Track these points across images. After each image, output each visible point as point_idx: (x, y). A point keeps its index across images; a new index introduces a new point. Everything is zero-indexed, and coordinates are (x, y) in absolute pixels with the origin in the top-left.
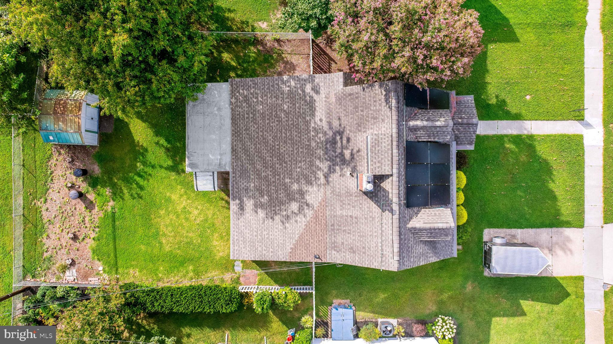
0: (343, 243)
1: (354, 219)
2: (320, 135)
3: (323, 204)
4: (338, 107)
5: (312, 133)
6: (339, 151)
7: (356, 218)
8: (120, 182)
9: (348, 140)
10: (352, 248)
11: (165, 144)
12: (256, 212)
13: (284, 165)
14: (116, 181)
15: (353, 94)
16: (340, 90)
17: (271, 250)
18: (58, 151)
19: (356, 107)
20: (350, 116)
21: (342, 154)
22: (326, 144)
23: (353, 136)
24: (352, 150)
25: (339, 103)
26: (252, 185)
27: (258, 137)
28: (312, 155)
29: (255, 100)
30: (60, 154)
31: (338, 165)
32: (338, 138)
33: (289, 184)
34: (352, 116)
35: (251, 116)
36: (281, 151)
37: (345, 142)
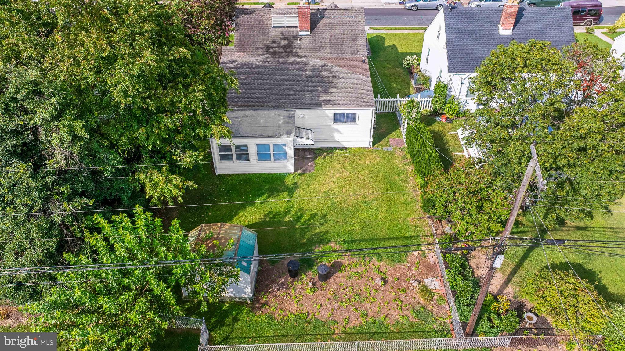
0: (351, 47)
1: (332, 38)
2: (268, 60)
3: (322, 59)
4: (248, 50)
5: (267, 64)
6: (281, 50)
7: (331, 37)
8: (307, 236)
9: (274, 42)
10: (354, 40)
11: (264, 197)
12: (331, 93)
13: (291, 78)
14: (305, 240)
15: (240, 38)
16: (235, 48)
17: (363, 85)
18: (263, 306)
19: (250, 36)
20: (256, 41)
21: (284, 47)
22: (276, 57)
23: (271, 39)
24: (281, 39)
25: (245, 50)
26: (308, 96)
27: (266, 93)
28: (283, 64)
29: (233, 94)
30: (267, 303)
31: (292, 51)
32: (271, 50)
33: (307, 76)
34: (256, 39)
35: (247, 96)
36: (279, 80)
37: (275, 45)
